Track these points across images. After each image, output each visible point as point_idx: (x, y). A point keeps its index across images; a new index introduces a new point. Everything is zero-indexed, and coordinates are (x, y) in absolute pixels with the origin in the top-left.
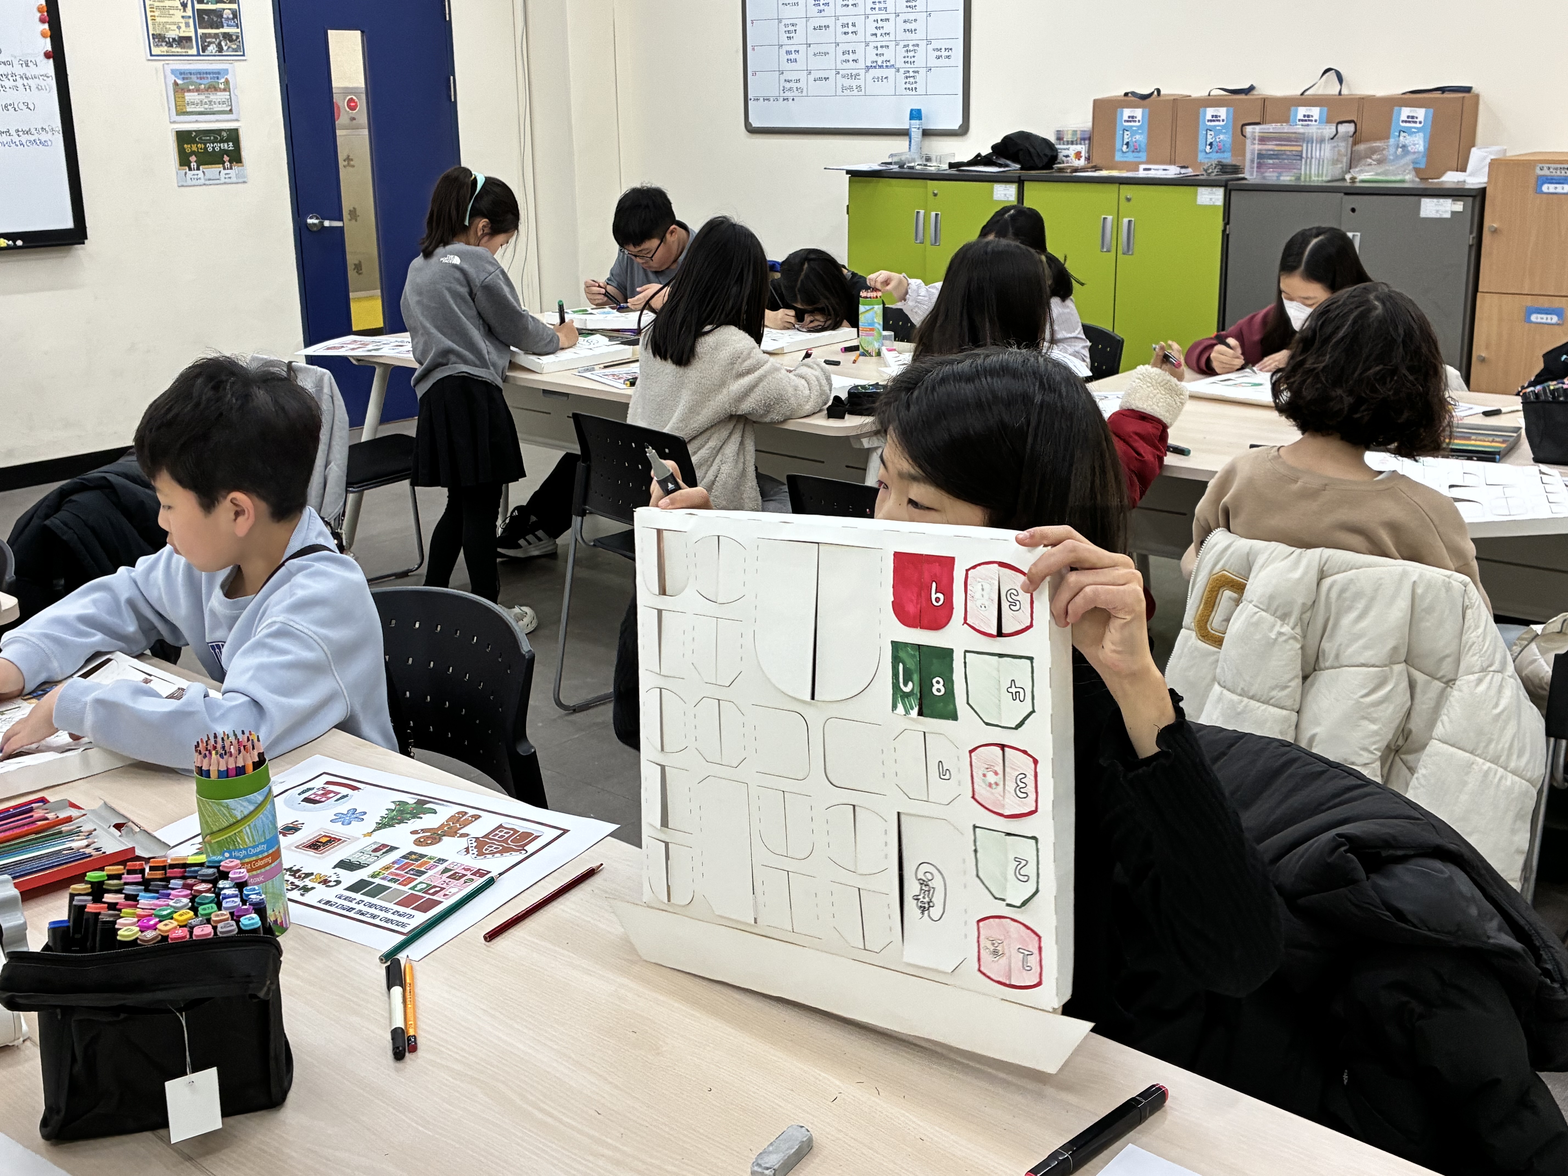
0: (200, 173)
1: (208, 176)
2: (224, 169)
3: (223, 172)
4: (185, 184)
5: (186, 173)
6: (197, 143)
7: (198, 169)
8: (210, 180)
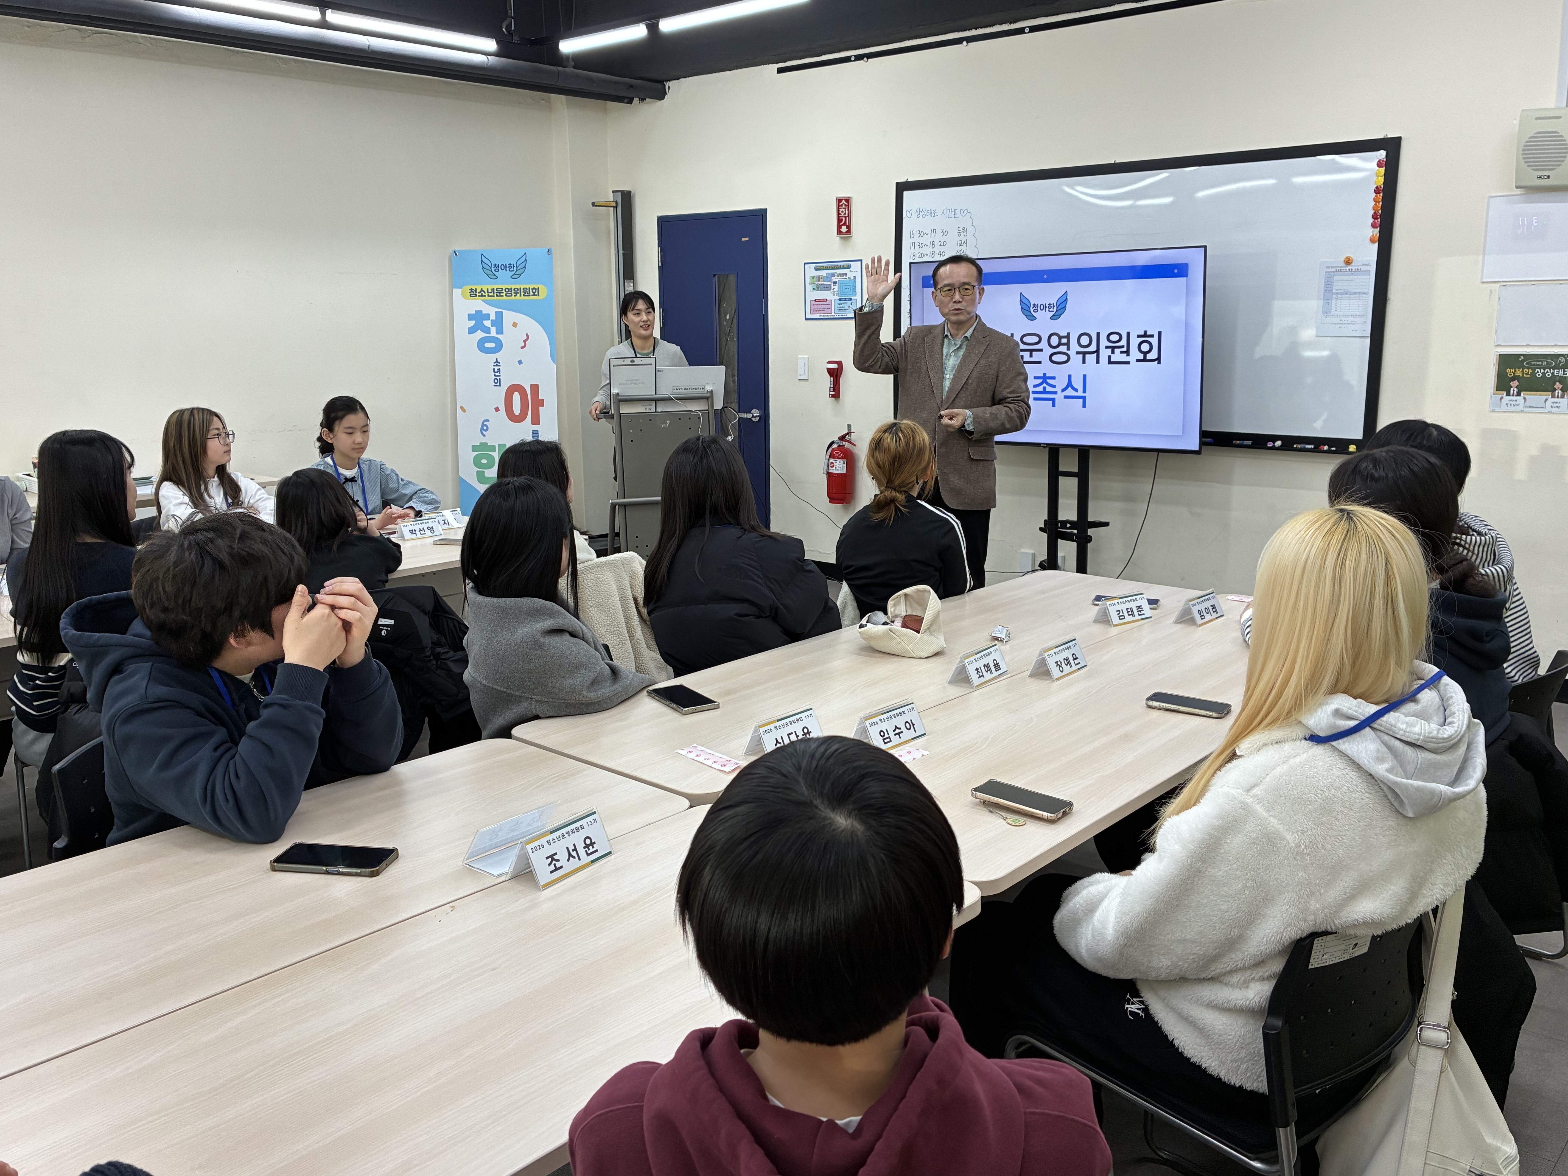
0: (1520, 399)
1: (1527, 404)
2: (1553, 397)
3: (1551, 400)
4: (1497, 409)
5: (1502, 398)
6: (1524, 368)
7: (1519, 394)
8: (1530, 407)
